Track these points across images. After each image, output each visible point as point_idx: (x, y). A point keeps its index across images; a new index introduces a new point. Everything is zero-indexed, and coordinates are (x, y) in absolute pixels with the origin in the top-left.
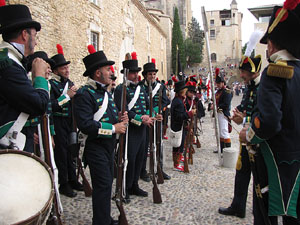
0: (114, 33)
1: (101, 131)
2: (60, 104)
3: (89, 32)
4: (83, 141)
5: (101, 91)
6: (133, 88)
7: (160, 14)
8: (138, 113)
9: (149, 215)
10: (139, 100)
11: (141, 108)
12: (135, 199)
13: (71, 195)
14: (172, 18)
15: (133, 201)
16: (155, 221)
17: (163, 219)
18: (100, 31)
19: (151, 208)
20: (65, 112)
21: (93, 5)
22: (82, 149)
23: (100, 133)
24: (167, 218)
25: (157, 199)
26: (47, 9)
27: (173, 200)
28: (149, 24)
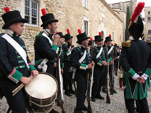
0: (95, 21)
1: (81, 67)
2: (68, 55)
3: (83, 21)
4: (75, 71)
5: (83, 49)
6: (99, 48)
7: (119, 10)
8: (101, 60)
9: (103, 108)
10: (102, 54)
11: (102, 57)
12: (98, 100)
13: (69, 96)
14: (126, 12)
15: (97, 101)
16: (105, 111)
17: (109, 110)
18: (88, 20)
19: (105, 105)
20: (69, 59)
21: (85, 8)
22: (74, 74)
23: (80, 68)
24: (111, 110)
25: (108, 101)
26: (63, 12)
27: (116, 103)
28: (113, 16)
